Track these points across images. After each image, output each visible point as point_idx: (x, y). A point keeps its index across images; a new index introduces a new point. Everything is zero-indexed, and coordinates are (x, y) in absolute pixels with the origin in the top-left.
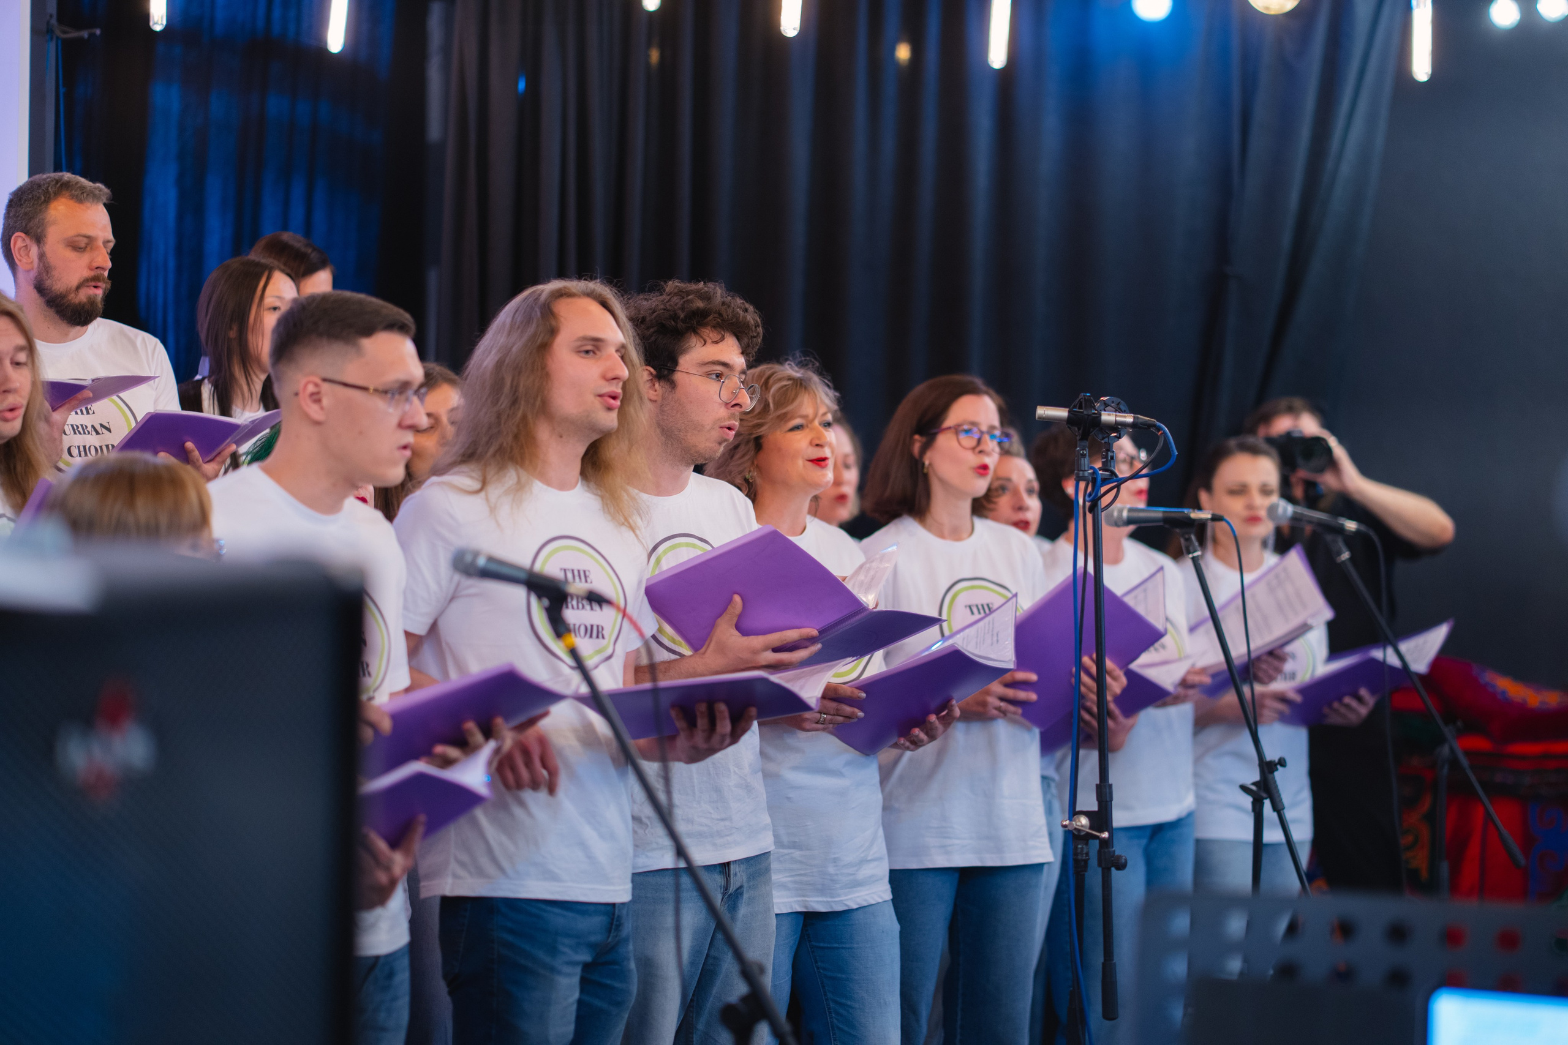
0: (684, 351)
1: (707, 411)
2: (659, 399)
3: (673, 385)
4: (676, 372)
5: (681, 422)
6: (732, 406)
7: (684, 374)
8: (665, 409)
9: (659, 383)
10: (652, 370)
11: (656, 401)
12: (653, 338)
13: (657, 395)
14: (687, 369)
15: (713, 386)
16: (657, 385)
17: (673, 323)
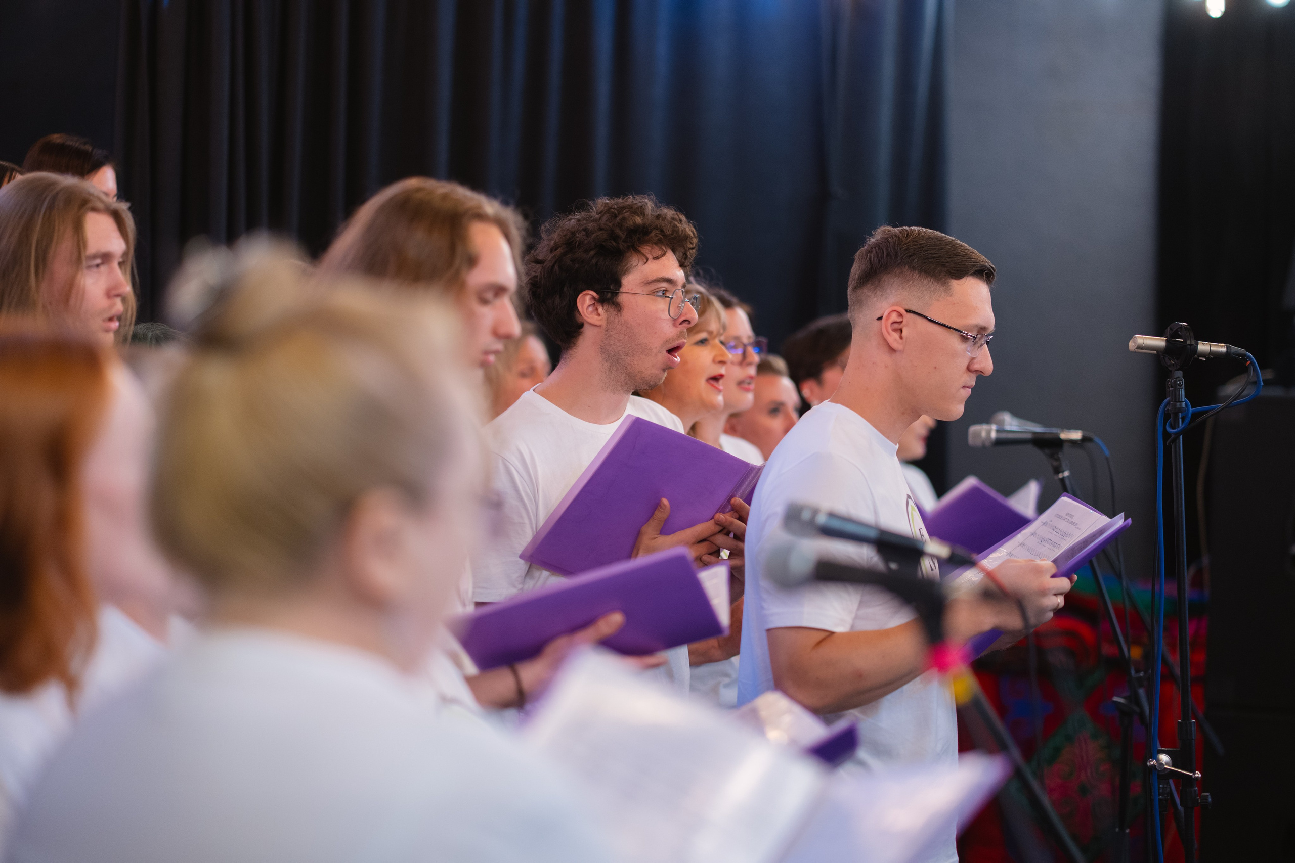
0: (626, 272)
1: (656, 333)
2: (603, 323)
3: (618, 307)
4: (620, 294)
5: (629, 345)
6: (681, 324)
7: (630, 296)
8: (612, 333)
9: (603, 306)
10: (594, 294)
11: (600, 326)
12: (594, 261)
13: (601, 320)
14: (632, 290)
15: (660, 306)
16: (600, 310)
17: (614, 243)
